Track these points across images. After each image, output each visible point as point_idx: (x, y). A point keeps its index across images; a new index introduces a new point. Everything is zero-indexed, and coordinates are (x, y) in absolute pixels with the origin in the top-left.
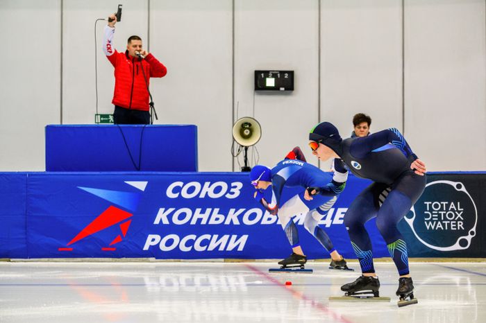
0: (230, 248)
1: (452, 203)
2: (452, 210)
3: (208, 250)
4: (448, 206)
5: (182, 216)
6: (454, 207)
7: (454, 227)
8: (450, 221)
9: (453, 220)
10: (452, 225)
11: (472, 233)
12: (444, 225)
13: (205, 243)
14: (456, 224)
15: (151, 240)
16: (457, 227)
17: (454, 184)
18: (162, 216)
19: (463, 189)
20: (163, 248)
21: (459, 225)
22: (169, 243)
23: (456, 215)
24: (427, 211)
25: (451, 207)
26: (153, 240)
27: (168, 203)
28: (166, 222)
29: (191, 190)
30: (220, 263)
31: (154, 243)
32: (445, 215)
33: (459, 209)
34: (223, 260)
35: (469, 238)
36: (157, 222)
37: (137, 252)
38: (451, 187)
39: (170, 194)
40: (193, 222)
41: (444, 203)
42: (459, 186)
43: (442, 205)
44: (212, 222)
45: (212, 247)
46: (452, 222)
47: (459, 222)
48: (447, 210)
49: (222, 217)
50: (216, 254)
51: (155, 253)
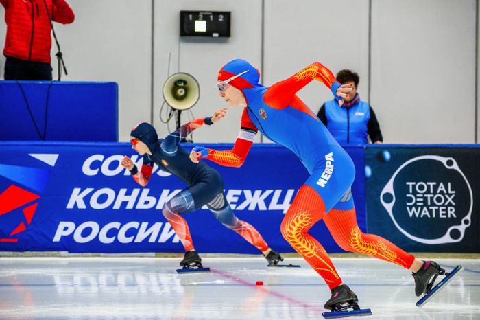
0: (163, 239)
1: (441, 185)
2: (442, 192)
3: (136, 241)
4: (436, 188)
5: (102, 199)
6: (444, 189)
7: (443, 214)
8: (439, 206)
9: (443, 205)
10: (441, 212)
11: (466, 222)
12: (430, 212)
13: (132, 232)
14: (446, 210)
15: (64, 229)
16: (447, 214)
17: (444, 160)
18: (76, 198)
19: (455, 166)
20: (78, 239)
21: (449, 212)
22: (87, 232)
23: (446, 200)
24: (409, 193)
25: (439, 189)
26: (66, 229)
27: (84, 182)
28: (82, 205)
29: (114, 165)
30: (150, 259)
31: (67, 233)
32: (432, 198)
33: (450, 192)
34: (153, 254)
35: (462, 228)
36: (70, 206)
37: (44, 244)
38: (440, 164)
39: (87, 170)
40: (117, 206)
41: (431, 184)
42: (450, 163)
43: (429, 186)
44: (141, 206)
45: (140, 237)
46: (441, 208)
47: (449, 208)
48: (435, 193)
49: (152, 200)
50: (146, 247)
51: (69, 245)
